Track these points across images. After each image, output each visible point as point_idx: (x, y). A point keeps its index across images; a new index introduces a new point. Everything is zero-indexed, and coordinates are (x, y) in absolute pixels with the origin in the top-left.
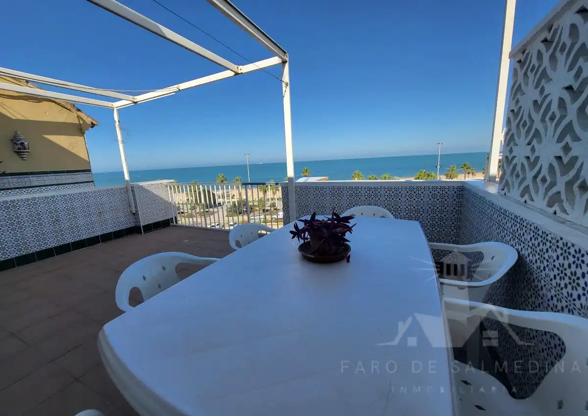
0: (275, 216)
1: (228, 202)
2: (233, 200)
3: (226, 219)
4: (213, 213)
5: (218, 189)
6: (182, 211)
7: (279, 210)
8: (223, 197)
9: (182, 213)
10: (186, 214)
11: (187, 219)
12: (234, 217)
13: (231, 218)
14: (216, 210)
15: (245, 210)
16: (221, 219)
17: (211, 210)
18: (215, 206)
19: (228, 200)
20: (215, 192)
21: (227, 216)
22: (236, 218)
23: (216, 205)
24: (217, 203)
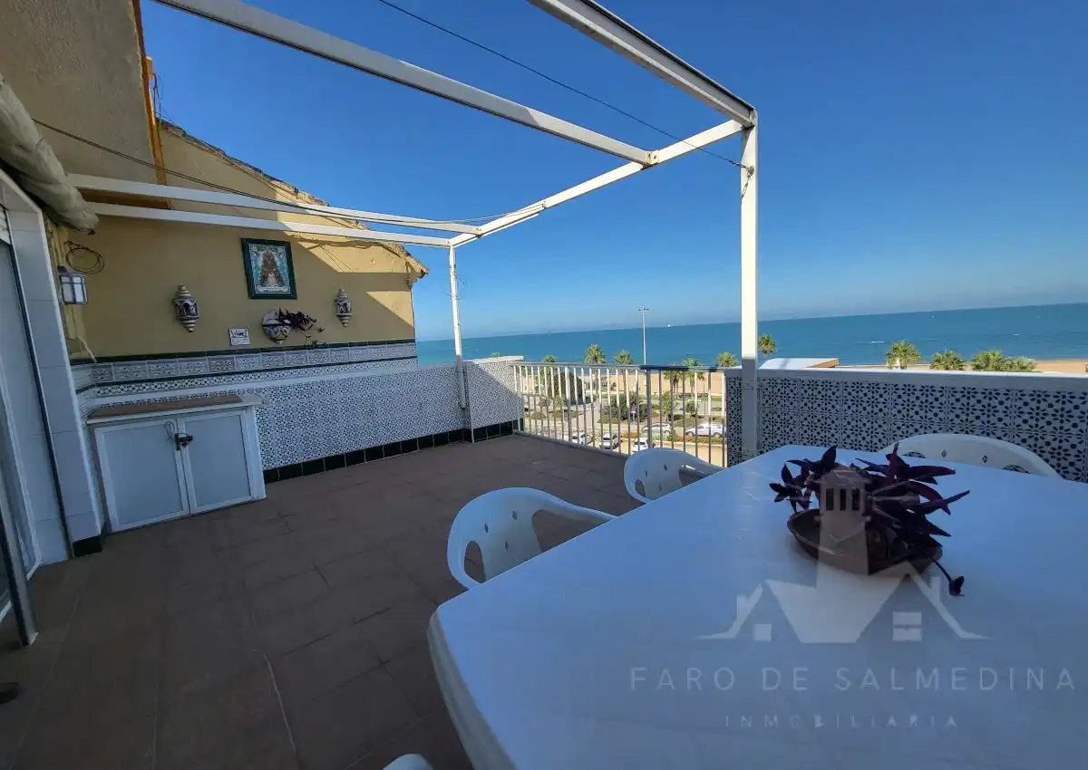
0: (693, 430)
1: (603, 398)
2: (613, 393)
3: (598, 426)
4: (576, 415)
5: (587, 373)
6: (527, 407)
7: (700, 417)
8: (595, 386)
9: (527, 410)
10: (532, 413)
11: (533, 422)
12: (613, 425)
13: (606, 426)
14: (581, 408)
15: (634, 412)
16: (589, 427)
17: (573, 408)
18: (581, 402)
19: (604, 393)
20: (582, 378)
21: (600, 422)
22: (615, 427)
23: (580, 399)
24: (584, 398)
